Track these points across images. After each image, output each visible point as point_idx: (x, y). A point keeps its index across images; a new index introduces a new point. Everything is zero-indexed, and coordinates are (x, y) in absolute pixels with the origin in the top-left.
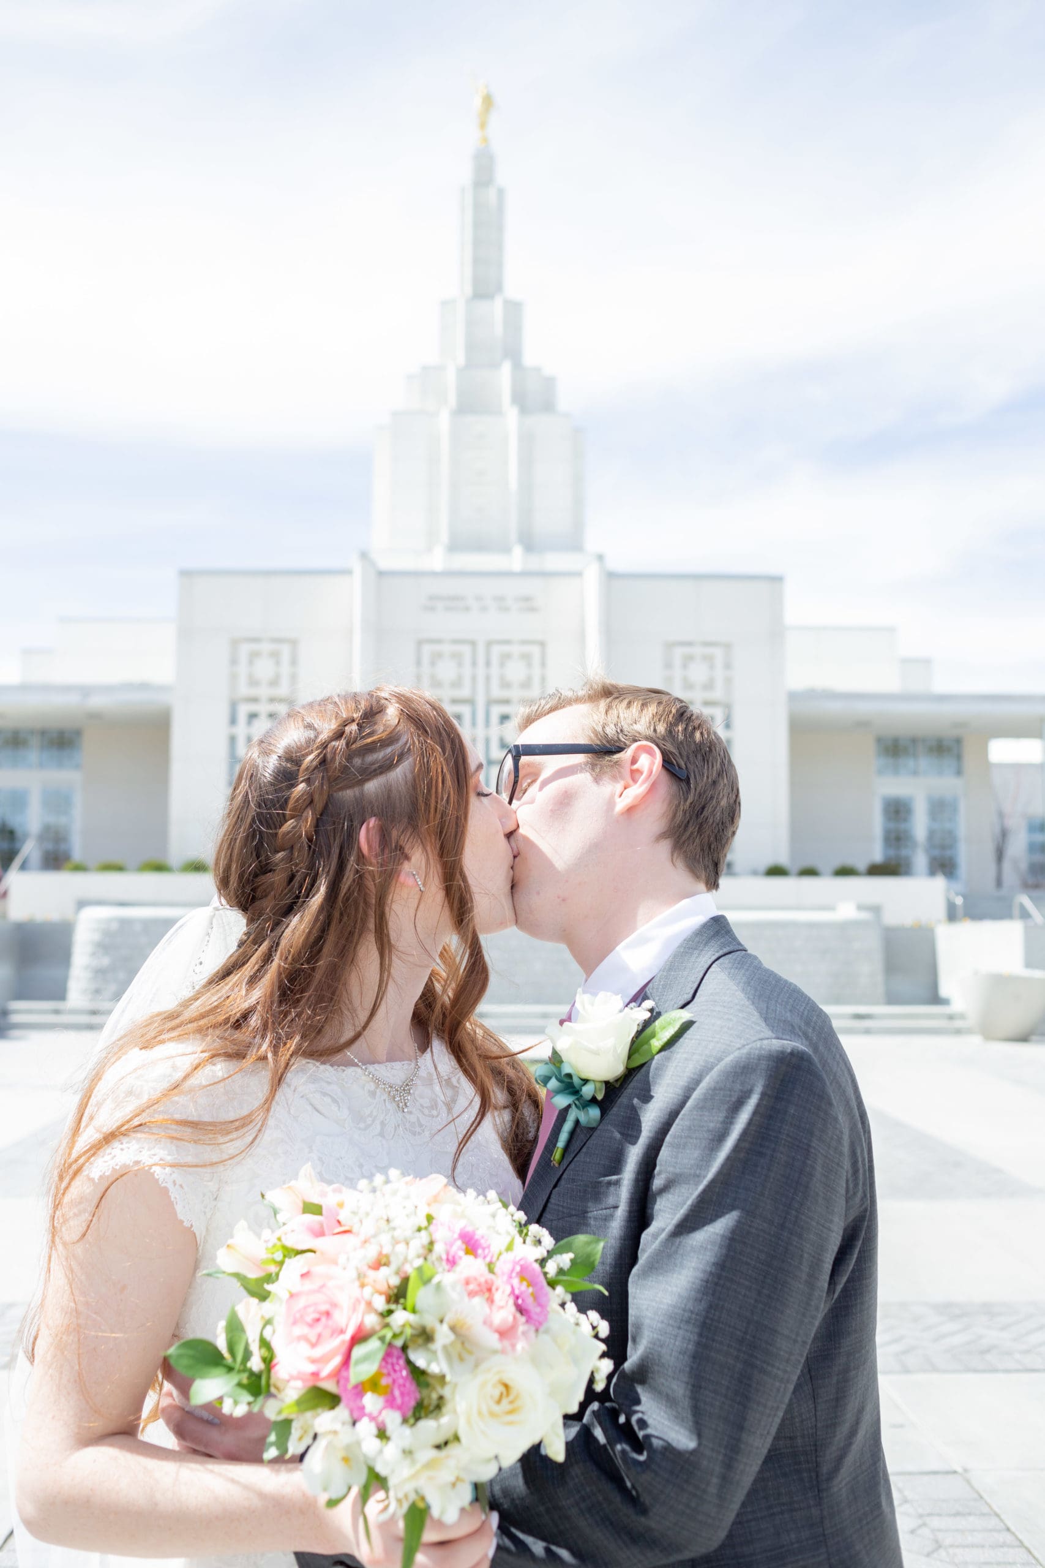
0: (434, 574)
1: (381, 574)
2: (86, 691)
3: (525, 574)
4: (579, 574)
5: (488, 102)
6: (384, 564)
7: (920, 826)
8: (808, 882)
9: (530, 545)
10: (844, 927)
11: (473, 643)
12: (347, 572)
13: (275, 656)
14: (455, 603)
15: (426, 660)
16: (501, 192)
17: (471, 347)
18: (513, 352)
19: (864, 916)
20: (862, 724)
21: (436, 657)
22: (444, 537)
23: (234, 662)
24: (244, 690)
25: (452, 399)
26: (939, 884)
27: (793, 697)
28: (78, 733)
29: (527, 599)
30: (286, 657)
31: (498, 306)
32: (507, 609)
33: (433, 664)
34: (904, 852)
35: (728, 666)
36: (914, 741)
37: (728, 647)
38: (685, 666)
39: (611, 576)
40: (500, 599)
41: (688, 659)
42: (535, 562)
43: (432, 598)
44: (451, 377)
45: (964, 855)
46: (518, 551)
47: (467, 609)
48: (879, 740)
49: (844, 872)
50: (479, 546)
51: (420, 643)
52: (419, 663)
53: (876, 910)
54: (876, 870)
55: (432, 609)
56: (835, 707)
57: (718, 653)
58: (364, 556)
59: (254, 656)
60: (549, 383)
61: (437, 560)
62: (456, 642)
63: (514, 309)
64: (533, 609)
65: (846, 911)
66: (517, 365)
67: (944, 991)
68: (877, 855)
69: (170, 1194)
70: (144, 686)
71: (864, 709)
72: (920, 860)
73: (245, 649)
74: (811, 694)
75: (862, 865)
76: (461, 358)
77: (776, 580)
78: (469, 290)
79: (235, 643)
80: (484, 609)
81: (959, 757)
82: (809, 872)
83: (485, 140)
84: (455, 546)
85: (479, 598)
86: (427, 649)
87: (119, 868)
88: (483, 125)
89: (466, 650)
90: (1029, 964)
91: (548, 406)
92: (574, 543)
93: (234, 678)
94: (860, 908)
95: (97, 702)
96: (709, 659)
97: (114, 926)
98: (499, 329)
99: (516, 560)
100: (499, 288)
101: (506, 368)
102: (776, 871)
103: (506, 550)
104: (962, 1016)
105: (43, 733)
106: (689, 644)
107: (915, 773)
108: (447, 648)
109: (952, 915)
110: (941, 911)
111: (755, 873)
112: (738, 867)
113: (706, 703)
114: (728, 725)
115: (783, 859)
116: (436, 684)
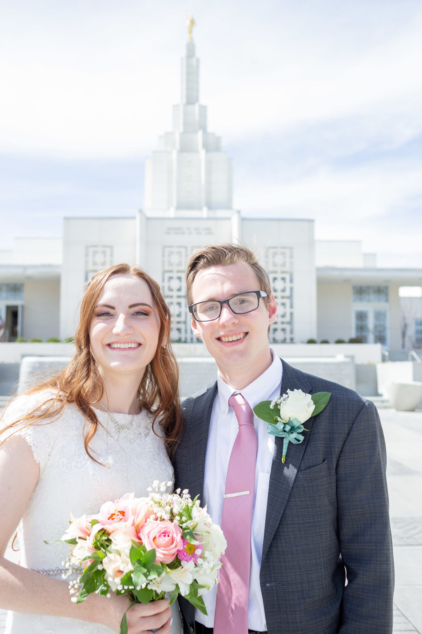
0: (170, 219)
1: (148, 219)
2: (25, 267)
3: (208, 219)
4: (229, 219)
5: (193, 22)
6: (149, 214)
7: (371, 323)
8: (324, 346)
9: (210, 207)
10: (338, 365)
11: (186, 248)
12: (134, 218)
13: (104, 253)
14: (178, 231)
15: (166, 254)
16: (198, 60)
17: (186, 124)
18: (203, 127)
19: (348, 360)
20: (347, 281)
21: (171, 253)
22: (175, 203)
23: (87, 255)
24: (91, 267)
25: (178, 146)
26: (378, 347)
27: (319, 270)
28: (22, 285)
29: (209, 229)
30: (108, 254)
31: (196, 108)
32: (200, 233)
33: (169, 256)
34: (364, 334)
35: (291, 257)
36: (368, 288)
37: (291, 249)
38: (274, 257)
39: (243, 220)
40: (197, 229)
41: (275, 254)
42: (212, 214)
43: (169, 229)
44: (177, 137)
45: (389, 335)
46: (205, 210)
47: (183, 233)
48: (354, 287)
49: (340, 342)
50: (189, 207)
51: (164, 247)
52: (163, 255)
53: (352, 357)
54: (353, 341)
55: (169, 233)
56: (336, 274)
57: (287, 251)
58: (141, 211)
59: (95, 253)
60: (218, 139)
61: (172, 213)
62: (179, 247)
63: (203, 109)
64: (211, 233)
65: (340, 358)
66: (205, 132)
67: (380, 391)
68: (353, 334)
69: (32, 448)
70: (50, 266)
71: (348, 274)
72: (371, 337)
73: (91, 250)
74: (327, 269)
75: (347, 339)
76: (181, 129)
77: (311, 221)
78: (185, 101)
79: (87, 247)
80: (190, 233)
81: (387, 294)
82: (325, 342)
83: (191, 38)
84: (179, 207)
85: (188, 229)
86: (167, 250)
87: (39, 341)
88: (190, 32)
89: (183, 250)
90: (415, 379)
91: (218, 149)
92: (228, 206)
93: (87, 262)
94: (346, 357)
95: (30, 272)
96: (283, 254)
97: (37, 365)
98: (197, 117)
99: (205, 213)
100: (197, 100)
101: (200, 133)
102: (311, 342)
103: (200, 208)
104: (387, 401)
105: (8, 285)
106: (275, 248)
107: (369, 301)
108: (175, 250)
109: (384, 359)
110: (379, 358)
111: (302, 342)
112: (296, 340)
113: (283, 272)
114: (291, 281)
115: (314, 336)
116: (171, 264)
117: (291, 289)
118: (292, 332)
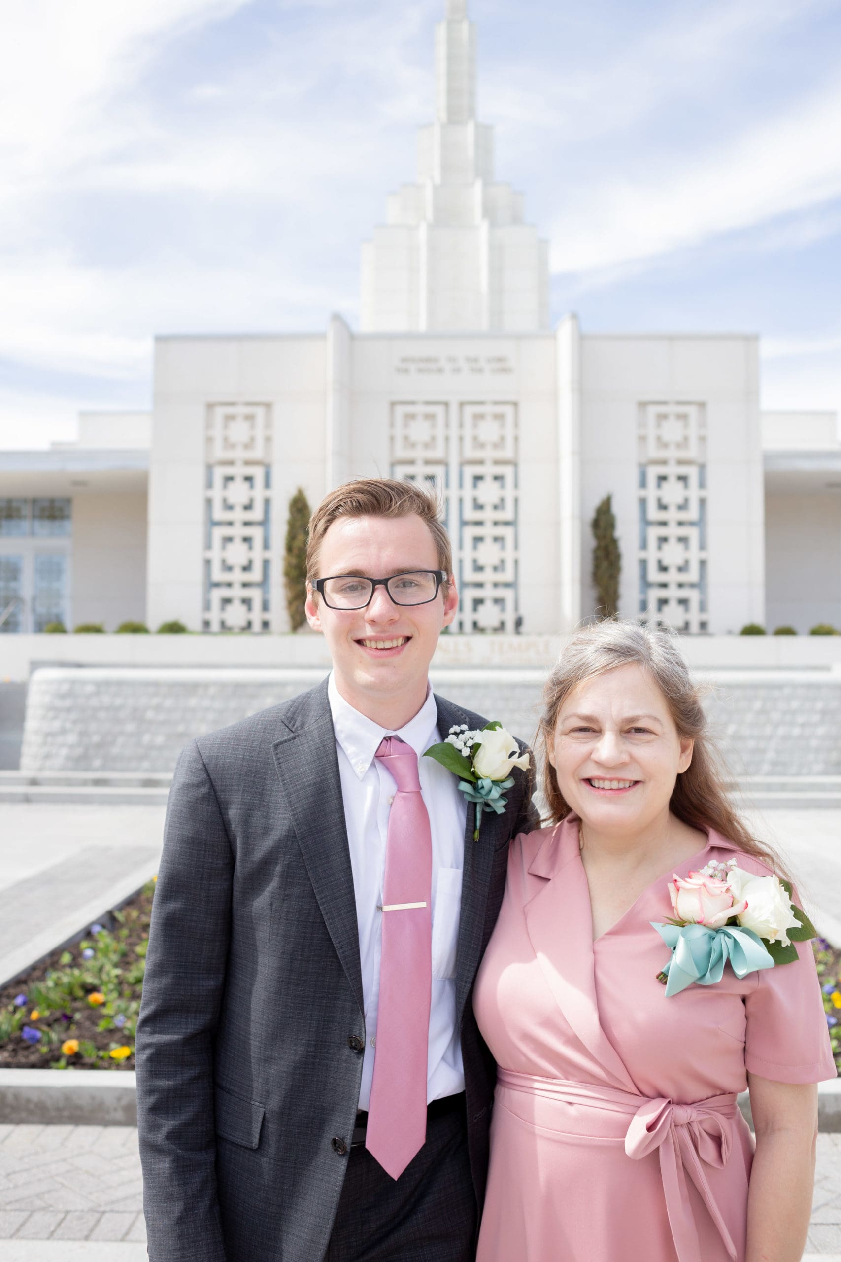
0: (407, 336)
1: (355, 337)
3: (498, 336)
4: (551, 336)
6: (358, 329)
8: (785, 641)
11: (446, 404)
12: (322, 336)
13: (250, 419)
14: (428, 365)
15: (399, 422)
17: (447, 167)
20: (833, 486)
21: (409, 416)
23: (209, 425)
24: (219, 453)
27: (767, 458)
28: (68, 501)
29: (500, 360)
30: (260, 420)
32: (480, 370)
33: (406, 424)
35: (703, 424)
37: (701, 406)
38: (660, 424)
39: (584, 338)
40: (472, 360)
41: (661, 418)
43: (405, 360)
44: (428, 195)
47: (440, 370)
51: (393, 404)
52: (392, 423)
55: (406, 371)
56: (809, 467)
57: (692, 411)
58: (337, 317)
59: (229, 420)
62: (430, 403)
64: (505, 370)
70: (122, 453)
71: (838, 468)
73: (220, 413)
74: (788, 455)
79: (210, 407)
80: (457, 370)
82: (786, 631)
85: (452, 360)
86: (400, 410)
89: (439, 410)
93: (209, 442)
96: (683, 418)
102: (752, 631)
105: (34, 502)
106: (662, 403)
108: (420, 410)
111: (730, 633)
112: (711, 628)
113: (681, 462)
114: (702, 485)
115: (759, 619)
116: (409, 443)
117: (702, 502)
118: (703, 607)
